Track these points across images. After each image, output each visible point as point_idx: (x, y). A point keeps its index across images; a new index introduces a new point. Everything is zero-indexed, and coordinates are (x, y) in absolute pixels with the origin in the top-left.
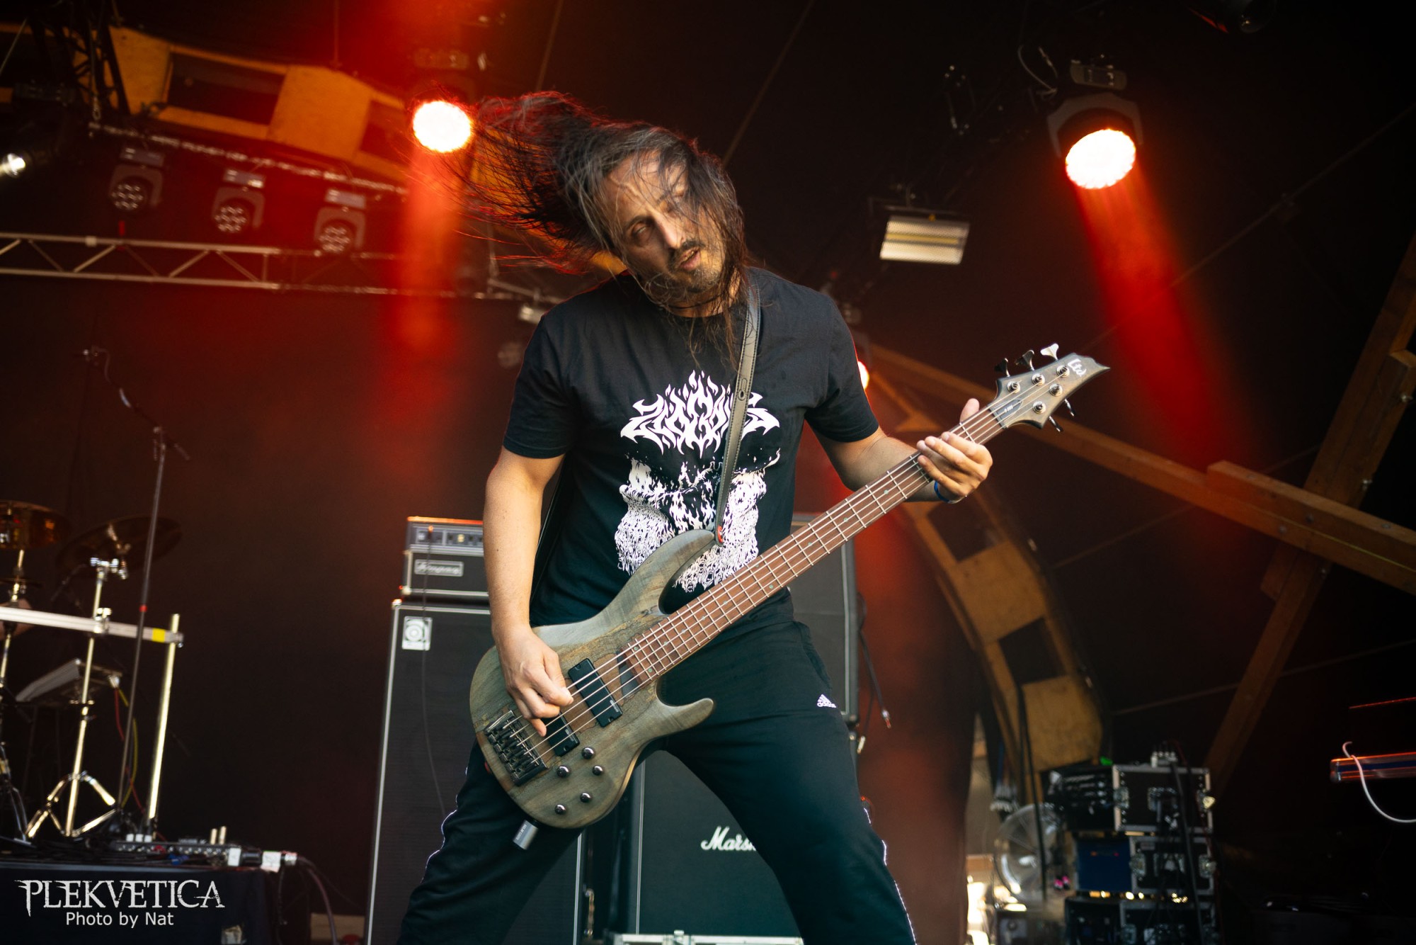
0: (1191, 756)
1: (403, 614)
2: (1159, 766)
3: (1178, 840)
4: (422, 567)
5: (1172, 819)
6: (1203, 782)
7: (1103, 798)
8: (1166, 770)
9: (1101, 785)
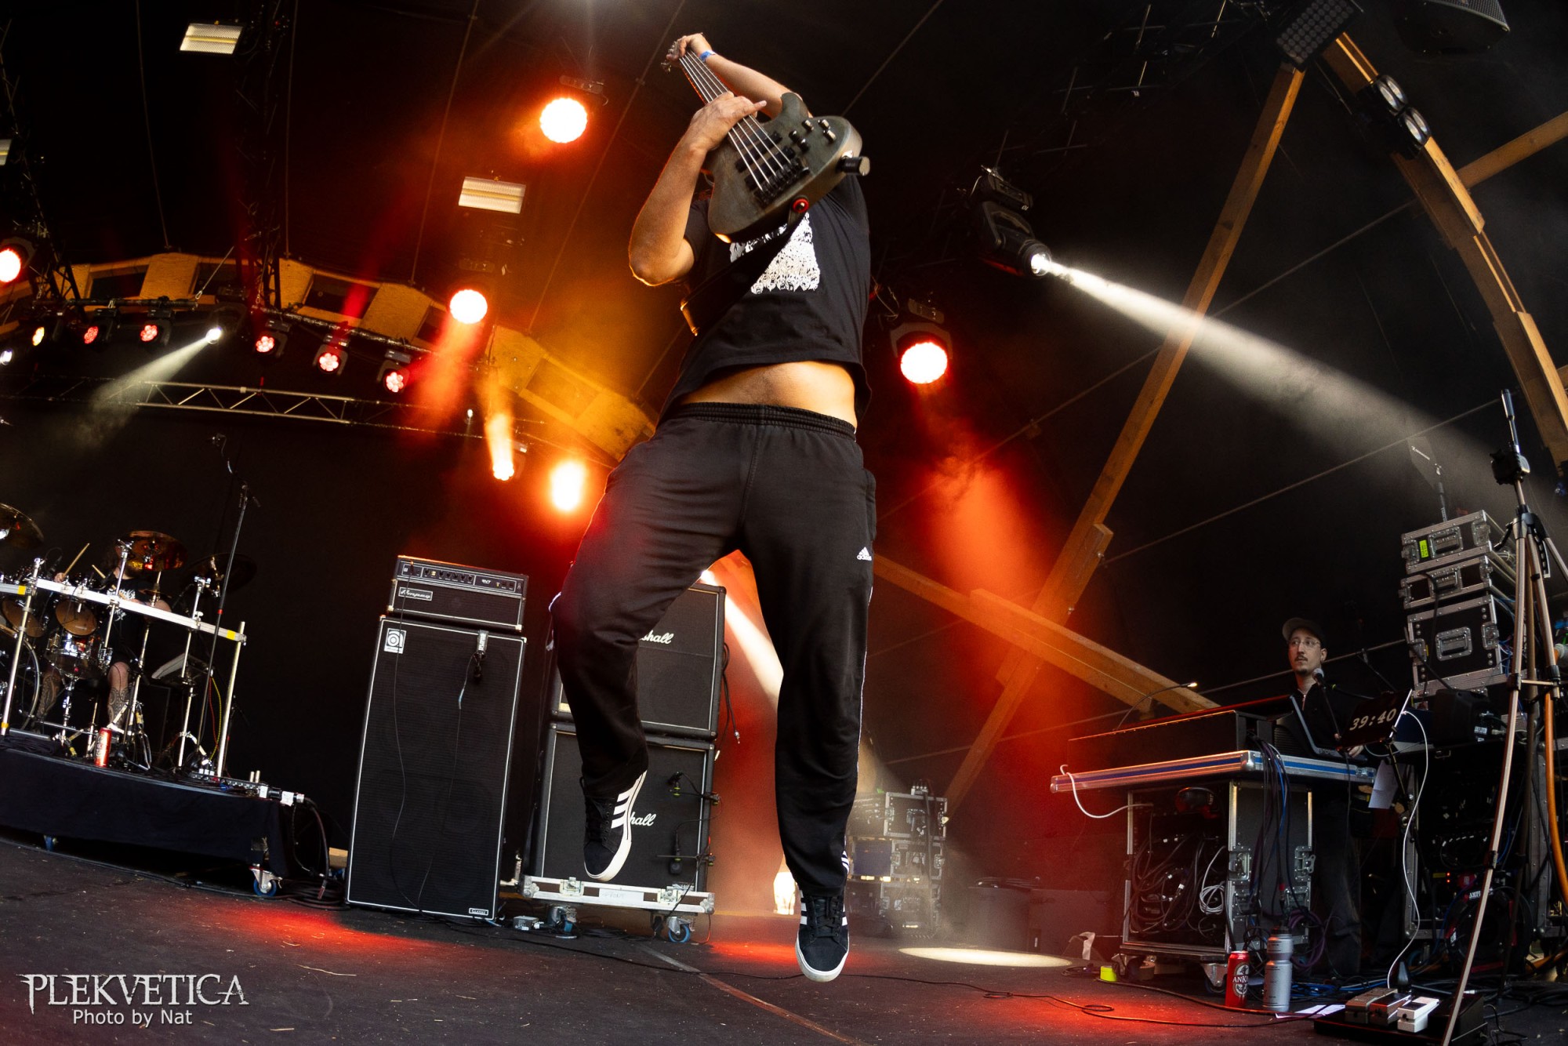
0: (937, 789)
1: (387, 625)
2: (916, 794)
3: (923, 844)
4: (404, 592)
5: (921, 829)
6: (943, 807)
7: (877, 814)
8: (921, 798)
9: (877, 805)
